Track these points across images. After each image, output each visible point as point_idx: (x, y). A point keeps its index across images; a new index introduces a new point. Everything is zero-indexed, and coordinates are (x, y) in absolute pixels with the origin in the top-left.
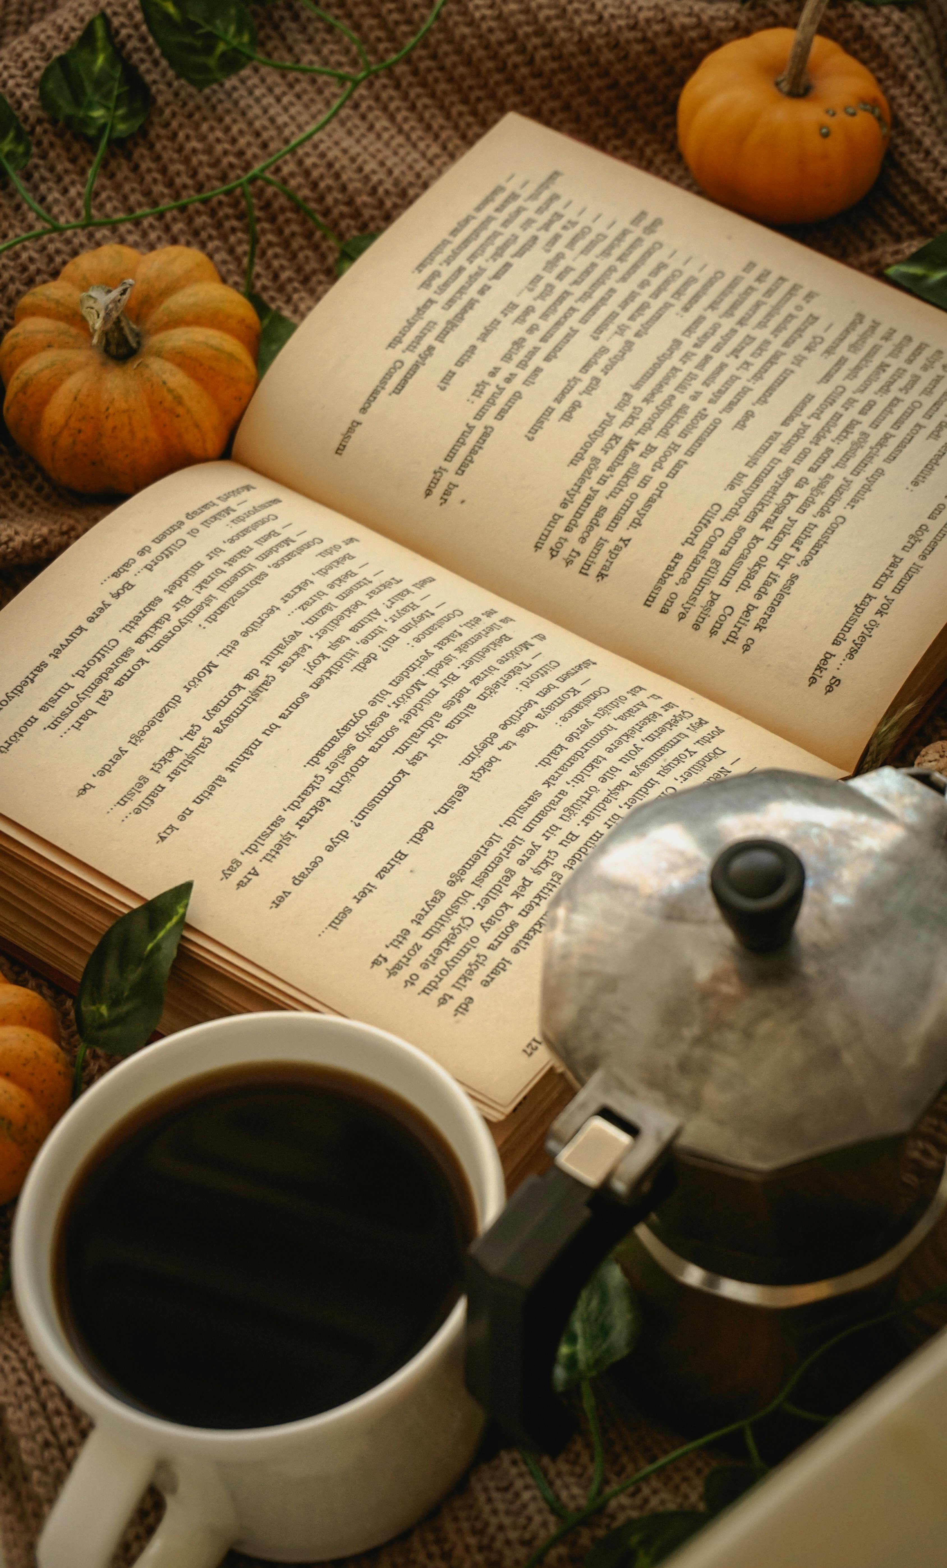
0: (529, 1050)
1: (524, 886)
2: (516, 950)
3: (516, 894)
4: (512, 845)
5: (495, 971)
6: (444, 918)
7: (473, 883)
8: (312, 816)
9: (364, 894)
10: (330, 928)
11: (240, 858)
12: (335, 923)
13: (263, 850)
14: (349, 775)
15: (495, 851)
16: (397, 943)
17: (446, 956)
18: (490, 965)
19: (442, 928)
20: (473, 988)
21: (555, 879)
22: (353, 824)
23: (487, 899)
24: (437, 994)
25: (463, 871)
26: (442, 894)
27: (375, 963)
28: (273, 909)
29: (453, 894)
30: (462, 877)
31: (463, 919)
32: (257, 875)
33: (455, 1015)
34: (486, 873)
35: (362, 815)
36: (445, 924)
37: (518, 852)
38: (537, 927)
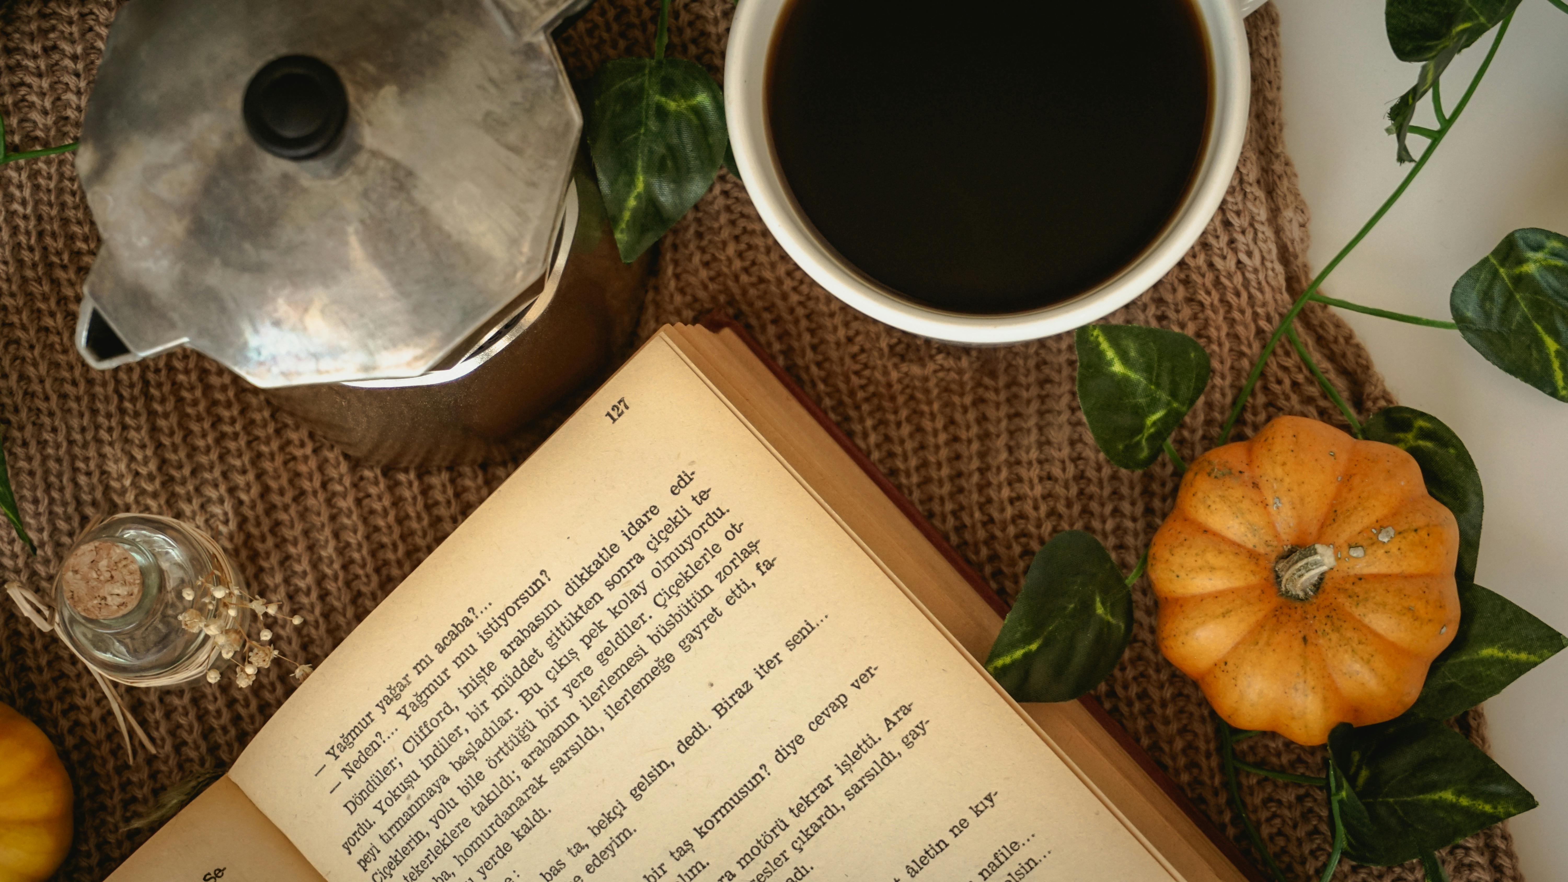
0: (622, 407)
1: (591, 636)
2: (614, 549)
3: (601, 626)
4: (594, 698)
5: (642, 524)
6: (686, 611)
7: (646, 654)
8: (813, 792)
9: (770, 665)
10: (814, 625)
11: (902, 748)
12: (807, 630)
13: (874, 754)
14: (763, 843)
15: (613, 695)
16: (743, 587)
17: (691, 557)
18: (645, 535)
19: (690, 598)
20: (668, 508)
21: (555, 639)
22: (768, 770)
23: (635, 627)
24: (709, 506)
25: (654, 673)
26: (683, 646)
27: (770, 565)
28: (874, 667)
29: (669, 643)
30: (656, 664)
31: (665, 605)
32: (886, 720)
33: (693, 473)
34: (629, 665)
35: (756, 780)
36: (685, 603)
37: (588, 687)
38: (586, 576)
